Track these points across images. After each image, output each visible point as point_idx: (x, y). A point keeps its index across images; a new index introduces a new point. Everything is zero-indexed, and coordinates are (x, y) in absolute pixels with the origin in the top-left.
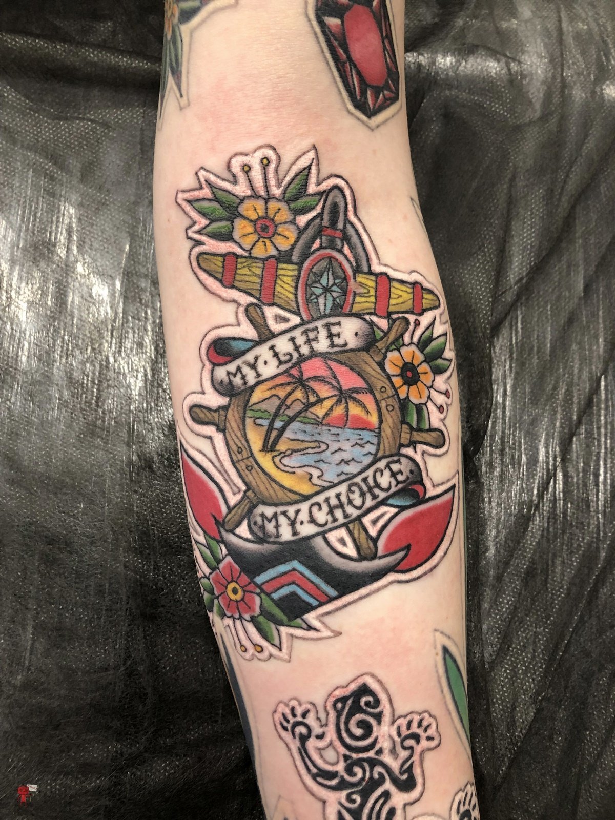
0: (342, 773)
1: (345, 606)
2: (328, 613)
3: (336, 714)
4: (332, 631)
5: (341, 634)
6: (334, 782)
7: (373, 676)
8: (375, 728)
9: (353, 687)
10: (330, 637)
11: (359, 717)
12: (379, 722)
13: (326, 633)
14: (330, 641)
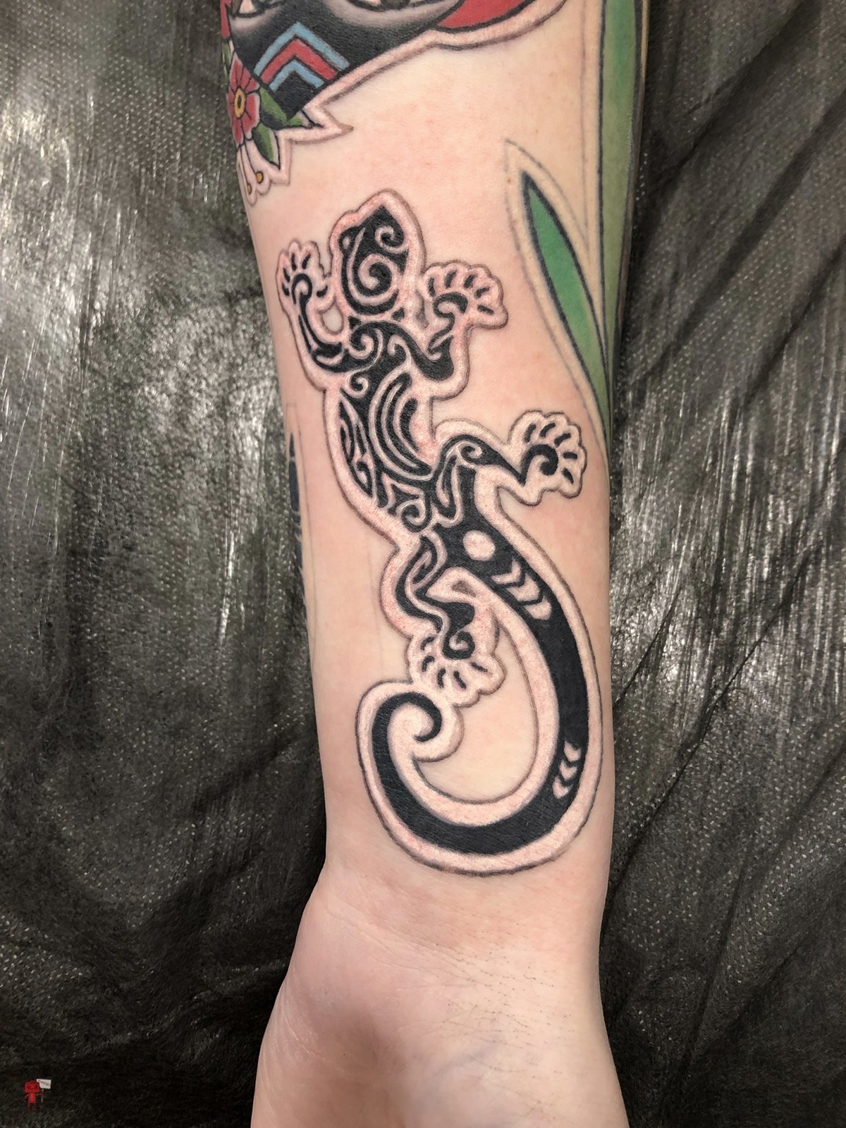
0: (348, 346)
1: (359, 84)
2: (336, 97)
3: (342, 255)
4: (340, 125)
5: (351, 129)
6: (336, 360)
7: (395, 194)
8: (395, 278)
9: (366, 211)
10: (337, 136)
11: (372, 259)
12: (402, 269)
13: (332, 129)
14: (339, 141)
